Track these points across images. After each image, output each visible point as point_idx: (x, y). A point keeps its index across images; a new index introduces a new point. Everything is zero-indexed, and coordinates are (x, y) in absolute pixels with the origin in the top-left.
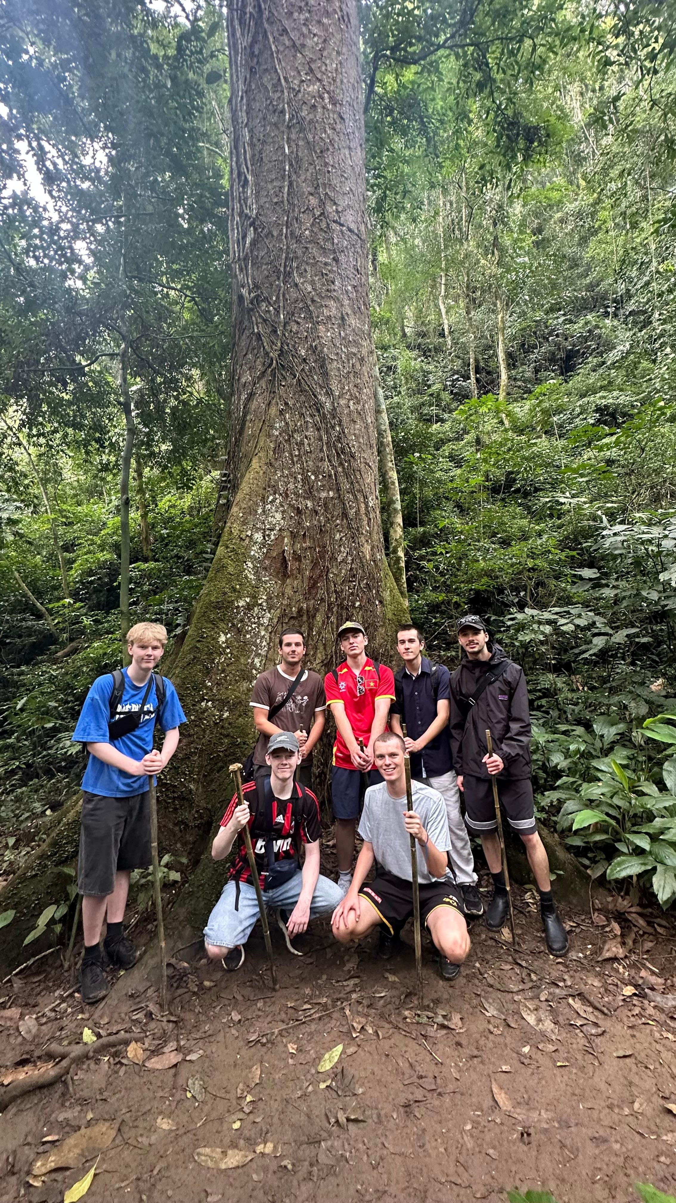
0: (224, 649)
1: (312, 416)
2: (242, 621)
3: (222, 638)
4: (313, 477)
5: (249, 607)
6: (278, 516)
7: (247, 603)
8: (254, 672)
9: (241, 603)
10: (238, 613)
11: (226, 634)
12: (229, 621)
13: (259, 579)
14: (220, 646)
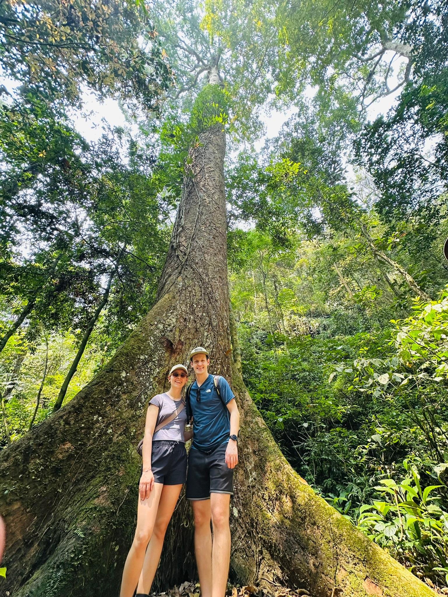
0: (122, 382)
1: (198, 282)
2: (139, 368)
3: (124, 374)
4: (195, 306)
5: (145, 362)
6: (174, 320)
7: (145, 358)
8: (140, 404)
9: (142, 357)
10: (138, 362)
11: (127, 373)
12: (132, 365)
13: (156, 347)
14: (121, 380)
